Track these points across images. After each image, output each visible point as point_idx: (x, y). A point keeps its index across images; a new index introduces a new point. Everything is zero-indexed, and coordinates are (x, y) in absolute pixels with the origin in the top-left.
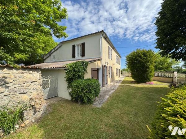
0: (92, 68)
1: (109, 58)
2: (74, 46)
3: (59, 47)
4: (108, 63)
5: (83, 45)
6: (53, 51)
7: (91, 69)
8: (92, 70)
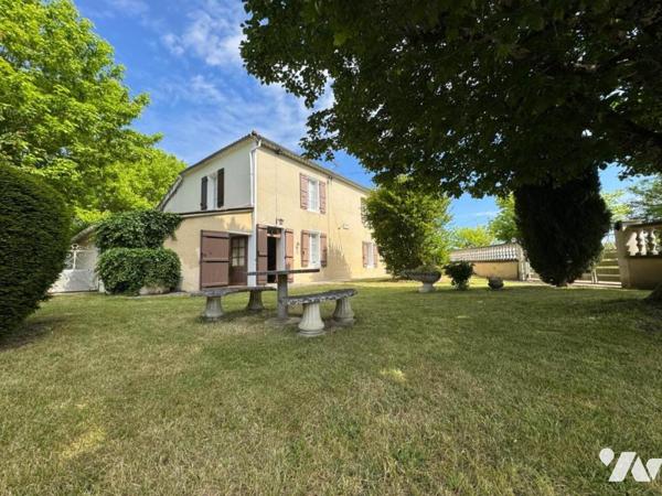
0: (202, 231)
1: (304, 206)
2: (205, 181)
3: (178, 187)
4: (281, 220)
5: (221, 173)
6: (168, 197)
7: (199, 233)
8: (202, 236)
